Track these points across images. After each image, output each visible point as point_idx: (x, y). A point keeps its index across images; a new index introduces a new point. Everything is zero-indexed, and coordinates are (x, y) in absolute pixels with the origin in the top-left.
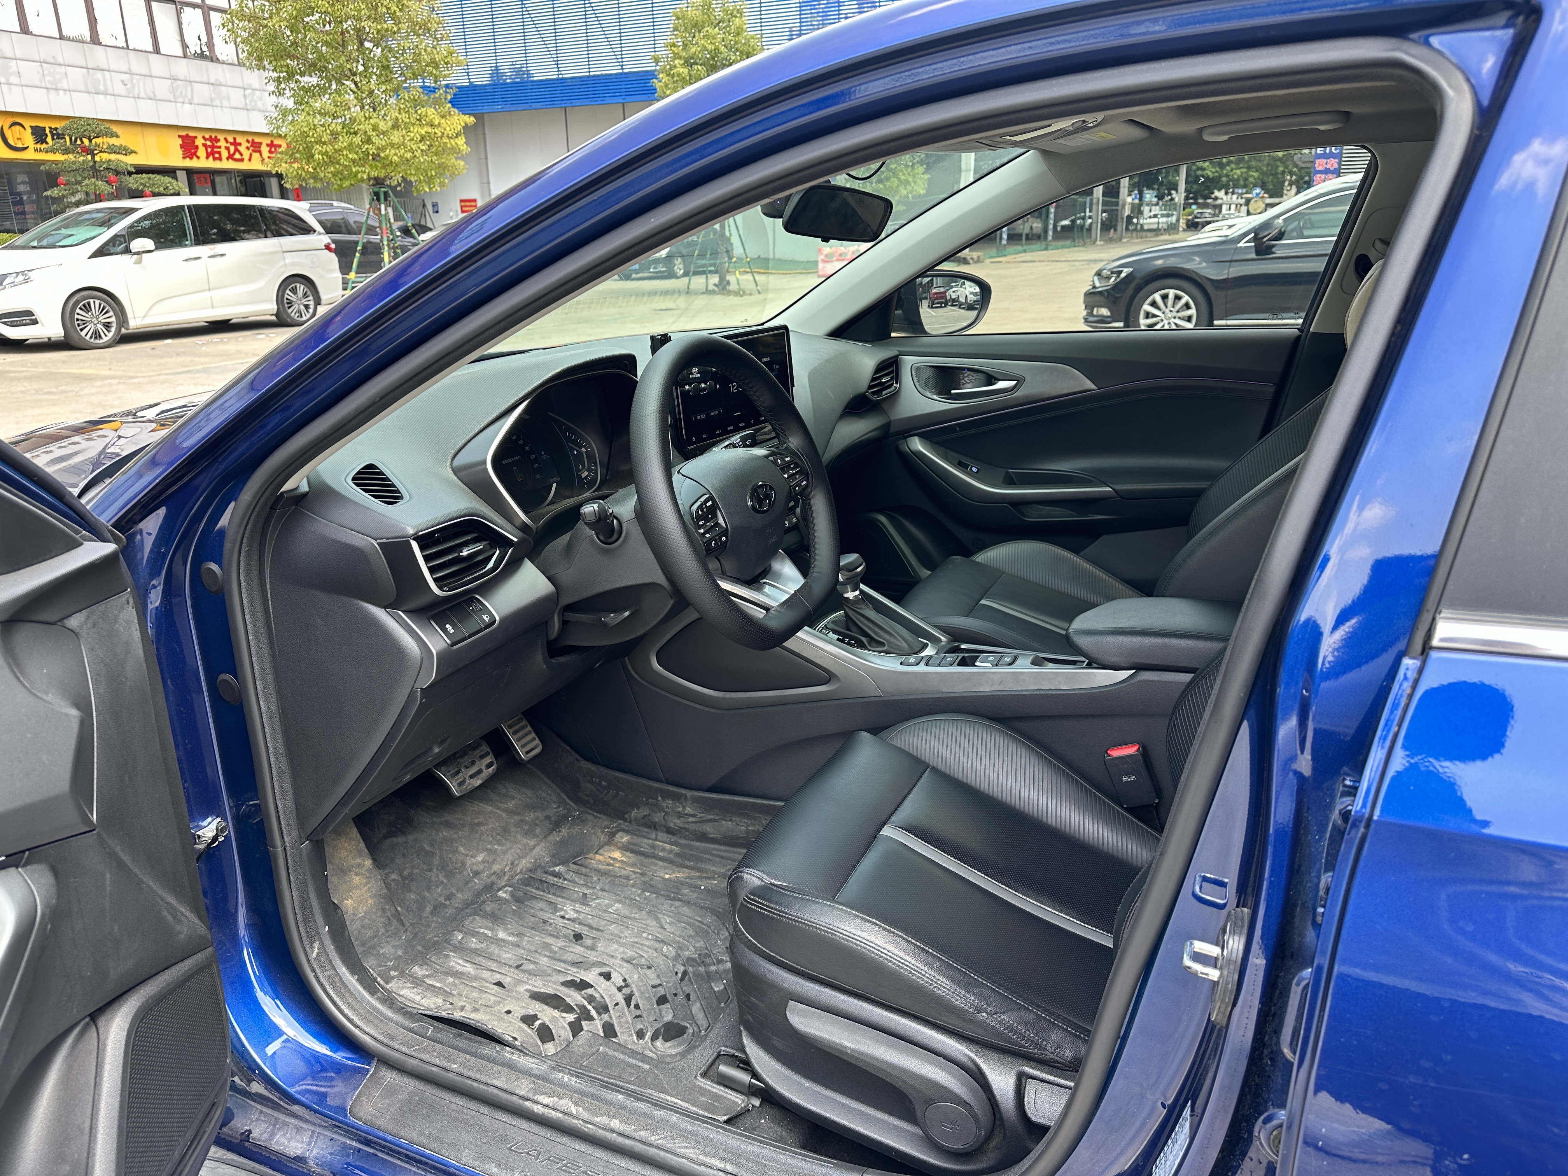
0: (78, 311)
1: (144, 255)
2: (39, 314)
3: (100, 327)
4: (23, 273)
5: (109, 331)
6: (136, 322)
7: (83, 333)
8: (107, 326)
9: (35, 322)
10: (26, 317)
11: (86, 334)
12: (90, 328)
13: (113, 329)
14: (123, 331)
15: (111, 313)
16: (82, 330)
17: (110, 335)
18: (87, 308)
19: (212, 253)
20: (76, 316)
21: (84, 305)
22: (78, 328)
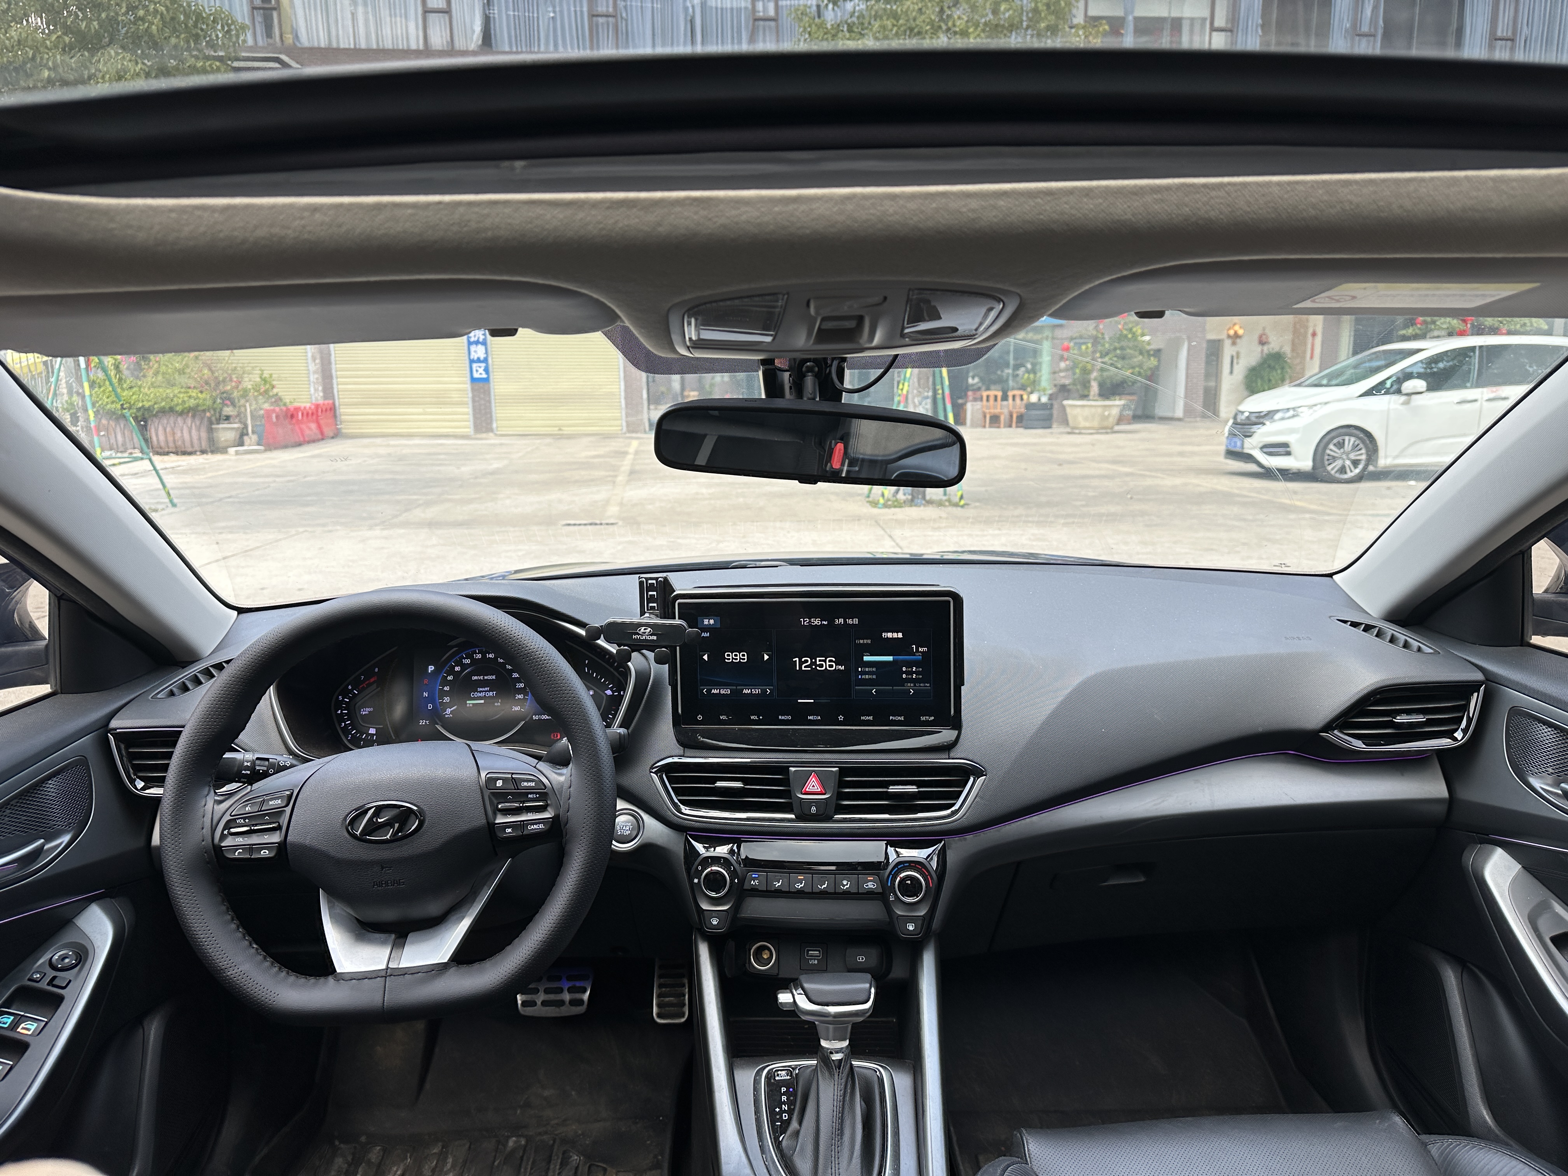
0: (1331, 446)
1: (1414, 397)
2: (1294, 448)
3: (1348, 463)
4: (1294, 409)
5: (1355, 467)
6: (1384, 461)
7: (1329, 468)
8: (1355, 463)
9: (1289, 454)
10: (1283, 449)
11: (1332, 469)
12: (1338, 464)
13: (1361, 467)
14: (1371, 468)
15: (1363, 451)
16: (1329, 464)
17: (1357, 471)
18: (1340, 445)
19: (1492, 396)
20: (1328, 452)
21: (1339, 442)
22: (1327, 463)
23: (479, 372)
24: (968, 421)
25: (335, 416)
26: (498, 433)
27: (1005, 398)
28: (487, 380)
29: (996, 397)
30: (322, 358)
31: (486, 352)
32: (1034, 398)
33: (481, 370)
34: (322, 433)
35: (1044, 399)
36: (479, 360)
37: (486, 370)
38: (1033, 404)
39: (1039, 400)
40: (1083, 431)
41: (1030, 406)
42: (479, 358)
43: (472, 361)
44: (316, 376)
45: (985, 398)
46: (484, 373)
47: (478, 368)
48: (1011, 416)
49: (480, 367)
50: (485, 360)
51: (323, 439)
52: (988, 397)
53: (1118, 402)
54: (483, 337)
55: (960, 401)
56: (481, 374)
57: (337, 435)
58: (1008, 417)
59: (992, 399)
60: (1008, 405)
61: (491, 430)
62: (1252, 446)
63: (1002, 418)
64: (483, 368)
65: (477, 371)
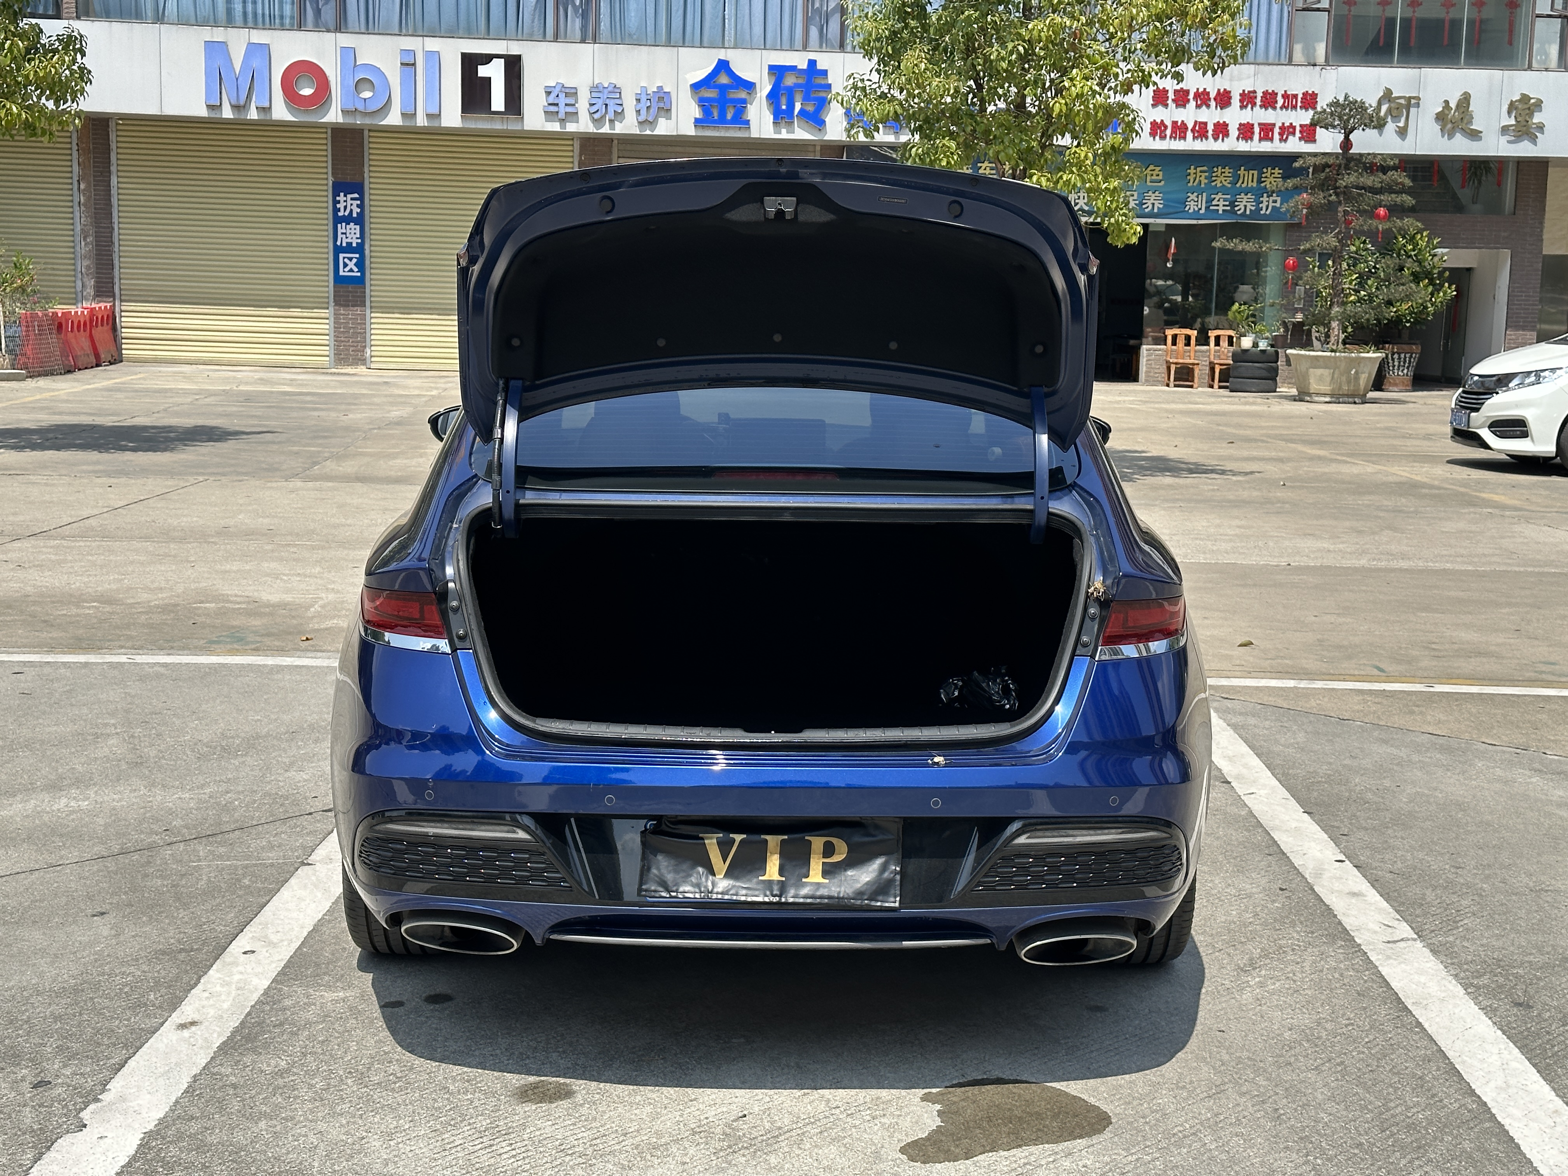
9: (1525, 435)
10: (1518, 427)
23: (349, 267)
24: (1142, 375)
25: (114, 329)
26: (373, 366)
27: (1203, 340)
28: (360, 281)
29: (1188, 338)
30: (97, 237)
31: (362, 236)
32: (1247, 342)
33: (351, 265)
34: (97, 355)
35: (1263, 345)
36: (349, 249)
37: (360, 264)
38: (1245, 351)
39: (1255, 345)
40: (1316, 399)
41: (1241, 356)
42: (349, 244)
43: (338, 250)
44: (86, 263)
45: (1169, 340)
46: (356, 269)
47: (346, 260)
48: (1212, 370)
49: (350, 259)
50: (360, 249)
51: (98, 365)
52: (1175, 337)
53: (1371, 355)
54: (359, 210)
55: (1132, 342)
56: (351, 270)
57: (117, 359)
58: (1207, 370)
59: (1181, 341)
60: (1209, 351)
61: (363, 361)
62: (1479, 423)
63: (1197, 372)
64: (355, 261)
65: (345, 265)
